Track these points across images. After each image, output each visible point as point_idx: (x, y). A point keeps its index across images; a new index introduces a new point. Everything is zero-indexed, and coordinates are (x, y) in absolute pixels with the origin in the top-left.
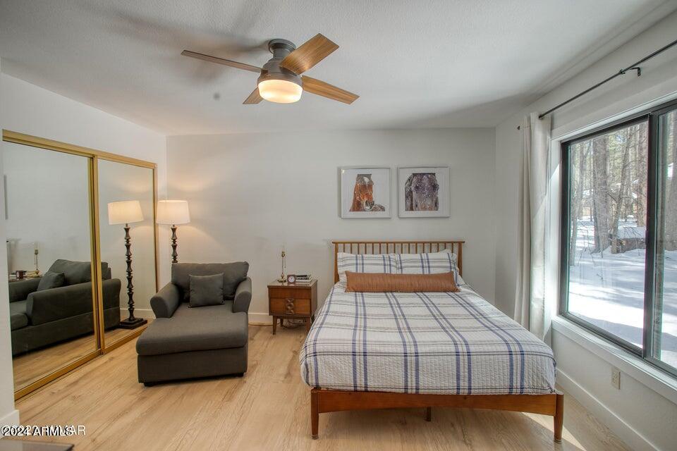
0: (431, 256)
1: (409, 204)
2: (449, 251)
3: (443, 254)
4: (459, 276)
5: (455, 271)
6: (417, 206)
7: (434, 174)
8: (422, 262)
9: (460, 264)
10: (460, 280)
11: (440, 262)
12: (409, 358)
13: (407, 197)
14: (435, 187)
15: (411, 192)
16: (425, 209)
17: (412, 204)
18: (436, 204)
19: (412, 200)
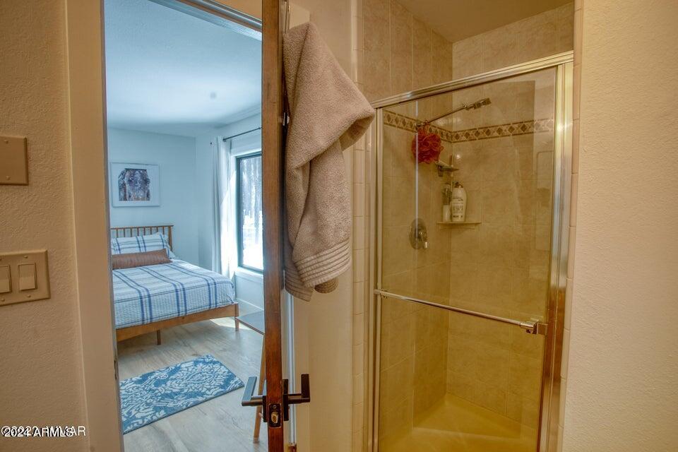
0: (146, 238)
1: (122, 195)
2: (160, 233)
3: (157, 236)
4: (170, 252)
5: (167, 248)
6: (130, 197)
7: (146, 170)
8: (139, 243)
9: (170, 242)
10: (171, 255)
11: (154, 242)
12: (144, 300)
13: (120, 189)
14: (146, 181)
15: (124, 184)
16: (138, 199)
17: (125, 195)
18: (148, 195)
19: (125, 191)
